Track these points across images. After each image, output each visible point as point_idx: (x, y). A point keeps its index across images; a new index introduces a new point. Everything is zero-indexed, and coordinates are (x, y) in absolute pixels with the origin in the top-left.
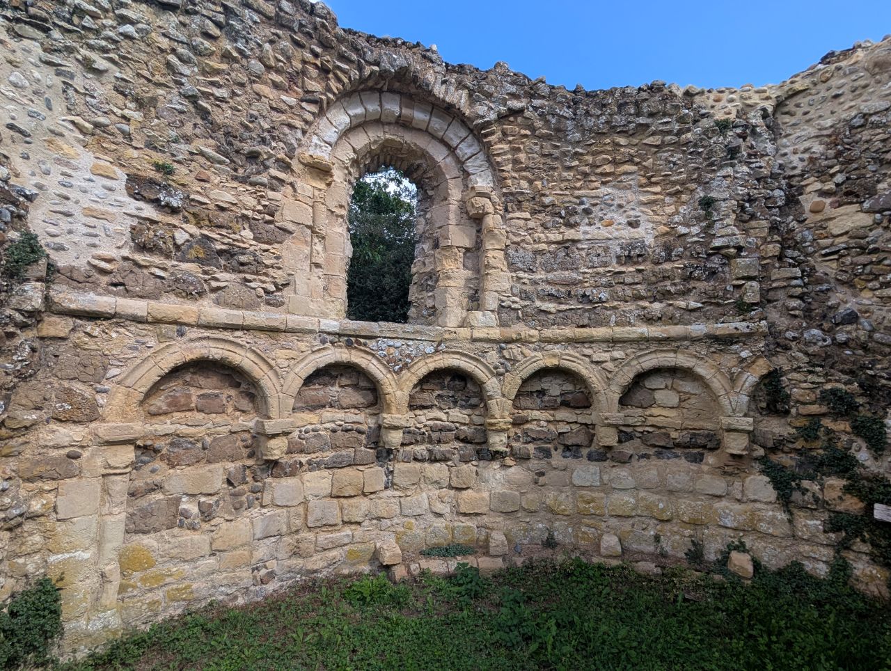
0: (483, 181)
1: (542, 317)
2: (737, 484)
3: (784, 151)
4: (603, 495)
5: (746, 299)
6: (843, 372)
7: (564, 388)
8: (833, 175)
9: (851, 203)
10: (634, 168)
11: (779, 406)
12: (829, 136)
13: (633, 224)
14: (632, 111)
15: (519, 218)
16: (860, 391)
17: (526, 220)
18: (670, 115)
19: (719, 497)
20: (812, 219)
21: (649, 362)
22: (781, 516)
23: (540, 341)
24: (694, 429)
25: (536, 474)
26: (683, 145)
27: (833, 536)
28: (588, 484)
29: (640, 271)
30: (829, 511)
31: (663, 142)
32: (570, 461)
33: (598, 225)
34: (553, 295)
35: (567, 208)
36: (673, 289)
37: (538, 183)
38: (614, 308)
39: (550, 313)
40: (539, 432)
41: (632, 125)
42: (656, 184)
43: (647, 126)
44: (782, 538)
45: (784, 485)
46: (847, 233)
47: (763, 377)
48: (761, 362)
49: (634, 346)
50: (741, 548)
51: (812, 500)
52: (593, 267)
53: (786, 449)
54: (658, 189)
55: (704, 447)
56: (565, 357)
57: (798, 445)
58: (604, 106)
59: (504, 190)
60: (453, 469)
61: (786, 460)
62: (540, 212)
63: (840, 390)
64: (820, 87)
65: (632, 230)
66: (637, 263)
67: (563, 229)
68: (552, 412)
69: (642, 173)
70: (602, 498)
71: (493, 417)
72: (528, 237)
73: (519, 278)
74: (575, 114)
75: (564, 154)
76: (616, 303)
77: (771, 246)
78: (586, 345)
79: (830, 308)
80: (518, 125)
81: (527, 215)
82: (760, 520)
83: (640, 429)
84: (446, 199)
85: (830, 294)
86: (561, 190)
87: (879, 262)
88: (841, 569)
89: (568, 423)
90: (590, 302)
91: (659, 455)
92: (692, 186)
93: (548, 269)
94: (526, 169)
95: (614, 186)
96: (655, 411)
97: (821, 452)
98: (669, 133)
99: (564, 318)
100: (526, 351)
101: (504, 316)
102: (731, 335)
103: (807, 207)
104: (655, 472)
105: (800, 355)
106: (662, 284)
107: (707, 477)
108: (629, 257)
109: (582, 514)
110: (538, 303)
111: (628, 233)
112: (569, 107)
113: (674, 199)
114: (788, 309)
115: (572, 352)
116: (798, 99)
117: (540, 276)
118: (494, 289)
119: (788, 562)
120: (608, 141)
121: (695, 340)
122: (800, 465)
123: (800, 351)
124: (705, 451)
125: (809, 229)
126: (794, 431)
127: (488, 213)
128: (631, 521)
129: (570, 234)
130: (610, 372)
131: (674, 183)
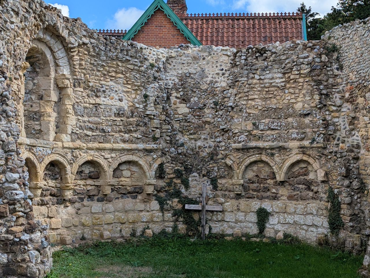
0: (66, 71)
1: (86, 138)
2: (148, 205)
3: (167, 78)
4: (102, 215)
5: (156, 136)
6: (180, 163)
7: (90, 170)
8: (180, 92)
9: (184, 103)
10: (123, 76)
11: (162, 175)
12: (180, 77)
13: (121, 100)
14: (125, 54)
15: (79, 91)
16: (184, 169)
17: (82, 92)
18: (138, 59)
19: (141, 211)
20: (174, 106)
21: (125, 158)
22: (161, 214)
23: (87, 149)
24: (135, 186)
25: (77, 209)
26: (140, 72)
27: (174, 218)
28: (97, 212)
29: (122, 120)
30: (173, 210)
31: (134, 68)
32: (90, 203)
33: (108, 98)
34: (91, 128)
35: (97, 89)
36: (132, 129)
37: (88, 76)
38: (113, 135)
39: (90, 136)
40: (80, 190)
41: (124, 59)
42: (129, 84)
43: (129, 60)
44: (160, 222)
45: (162, 203)
46: (182, 114)
47: (159, 165)
48: (159, 159)
49: (119, 152)
50: (148, 228)
51: (169, 207)
52: (106, 117)
53: (162, 191)
54: (129, 86)
55: (138, 193)
56: (95, 156)
57: (166, 189)
58: (116, 49)
59: (75, 77)
60: (49, 208)
61: (162, 195)
62: (87, 89)
63: (179, 169)
64: (179, 58)
65: (120, 103)
66: (121, 117)
67: (95, 98)
68: (85, 181)
69: (125, 78)
70: (102, 217)
71: (68, 183)
72: (82, 100)
73: (79, 119)
74: (106, 49)
75: (98, 64)
76: (113, 133)
77: (163, 116)
78: (103, 151)
79: (177, 140)
80: (84, 49)
81: (82, 90)
82: (154, 217)
83: (117, 187)
84: (48, 76)
85: (177, 135)
86: (96, 80)
87: (190, 126)
88: (175, 228)
89: (91, 185)
90: (105, 132)
91: (122, 197)
92: (142, 88)
93: (89, 116)
94: (84, 69)
95: (114, 82)
96: (123, 179)
97: (172, 191)
98: (137, 65)
99: (94, 139)
100: (81, 153)
101: (73, 137)
102: (151, 149)
103: (172, 101)
104: (121, 204)
105: (169, 157)
106: (129, 126)
107: (139, 204)
108: (118, 114)
109: (94, 225)
110: (85, 131)
111: (118, 103)
112: (104, 46)
113: (135, 92)
114: (166, 140)
115: (97, 154)
116: (172, 60)
117: (86, 119)
118: (71, 124)
119: (161, 230)
120: (115, 63)
121: (139, 150)
122: (166, 196)
123: (169, 156)
124: (138, 194)
125: (172, 110)
126: (165, 184)
127: (68, 87)
128: (112, 225)
129: (98, 101)
130: (110, 163)
131: (136, 86)
